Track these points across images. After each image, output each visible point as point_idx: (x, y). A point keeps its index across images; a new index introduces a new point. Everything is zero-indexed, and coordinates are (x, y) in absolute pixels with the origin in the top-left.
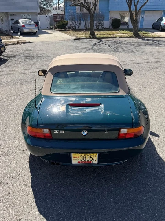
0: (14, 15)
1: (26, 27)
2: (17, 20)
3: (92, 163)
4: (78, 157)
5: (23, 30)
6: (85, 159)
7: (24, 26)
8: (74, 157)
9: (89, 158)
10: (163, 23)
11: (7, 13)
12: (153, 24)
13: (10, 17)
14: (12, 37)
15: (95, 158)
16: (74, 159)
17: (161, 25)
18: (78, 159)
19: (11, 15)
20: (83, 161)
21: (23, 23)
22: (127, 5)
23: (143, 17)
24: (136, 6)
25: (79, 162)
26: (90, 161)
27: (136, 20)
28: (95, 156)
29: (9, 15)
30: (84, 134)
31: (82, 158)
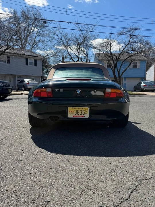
0: (20, 77)
1: (30, 84)
2: (23, 80)
3: (84, 117)
4: (73, 111)
5: (27, 87)
6: (78, 113)
7: (28, 83)
8: (70, 112)
9: (81, 112)
10: (142, 86)
11: (15, 76)
12: (134, 87)
13: (17, 79)
14: (17, 91)
15: (86, 112)
16: (70, 113)
17: (141, 87)
18: (73, 113)
19: (18, 77)
20: (77, 115)
21: (27, 81)
22: (112, 71)
23: (125, 82)
24: (119, 72)
25: (74, 116)
26: (82, 115)
27: (120, 82)
28: (86, 111)
29: (17, 77)
30: (78, 93)
31: (76, 112)
